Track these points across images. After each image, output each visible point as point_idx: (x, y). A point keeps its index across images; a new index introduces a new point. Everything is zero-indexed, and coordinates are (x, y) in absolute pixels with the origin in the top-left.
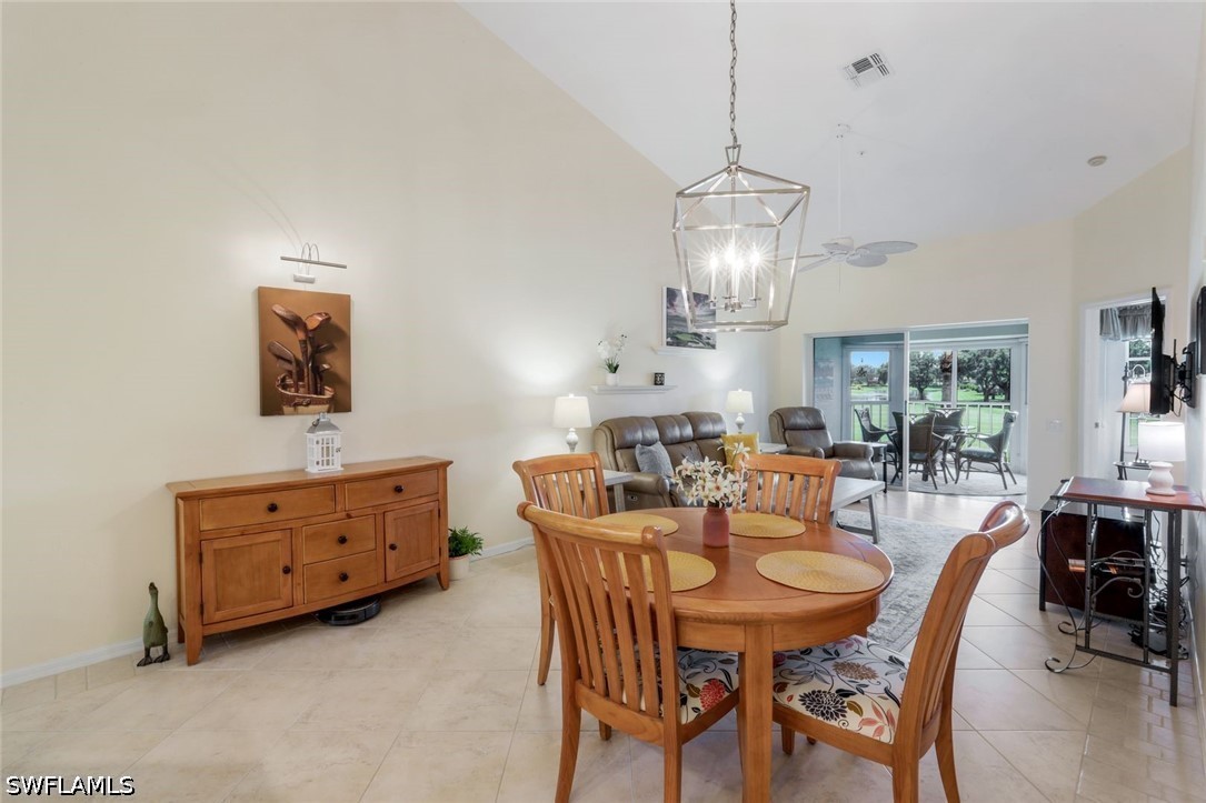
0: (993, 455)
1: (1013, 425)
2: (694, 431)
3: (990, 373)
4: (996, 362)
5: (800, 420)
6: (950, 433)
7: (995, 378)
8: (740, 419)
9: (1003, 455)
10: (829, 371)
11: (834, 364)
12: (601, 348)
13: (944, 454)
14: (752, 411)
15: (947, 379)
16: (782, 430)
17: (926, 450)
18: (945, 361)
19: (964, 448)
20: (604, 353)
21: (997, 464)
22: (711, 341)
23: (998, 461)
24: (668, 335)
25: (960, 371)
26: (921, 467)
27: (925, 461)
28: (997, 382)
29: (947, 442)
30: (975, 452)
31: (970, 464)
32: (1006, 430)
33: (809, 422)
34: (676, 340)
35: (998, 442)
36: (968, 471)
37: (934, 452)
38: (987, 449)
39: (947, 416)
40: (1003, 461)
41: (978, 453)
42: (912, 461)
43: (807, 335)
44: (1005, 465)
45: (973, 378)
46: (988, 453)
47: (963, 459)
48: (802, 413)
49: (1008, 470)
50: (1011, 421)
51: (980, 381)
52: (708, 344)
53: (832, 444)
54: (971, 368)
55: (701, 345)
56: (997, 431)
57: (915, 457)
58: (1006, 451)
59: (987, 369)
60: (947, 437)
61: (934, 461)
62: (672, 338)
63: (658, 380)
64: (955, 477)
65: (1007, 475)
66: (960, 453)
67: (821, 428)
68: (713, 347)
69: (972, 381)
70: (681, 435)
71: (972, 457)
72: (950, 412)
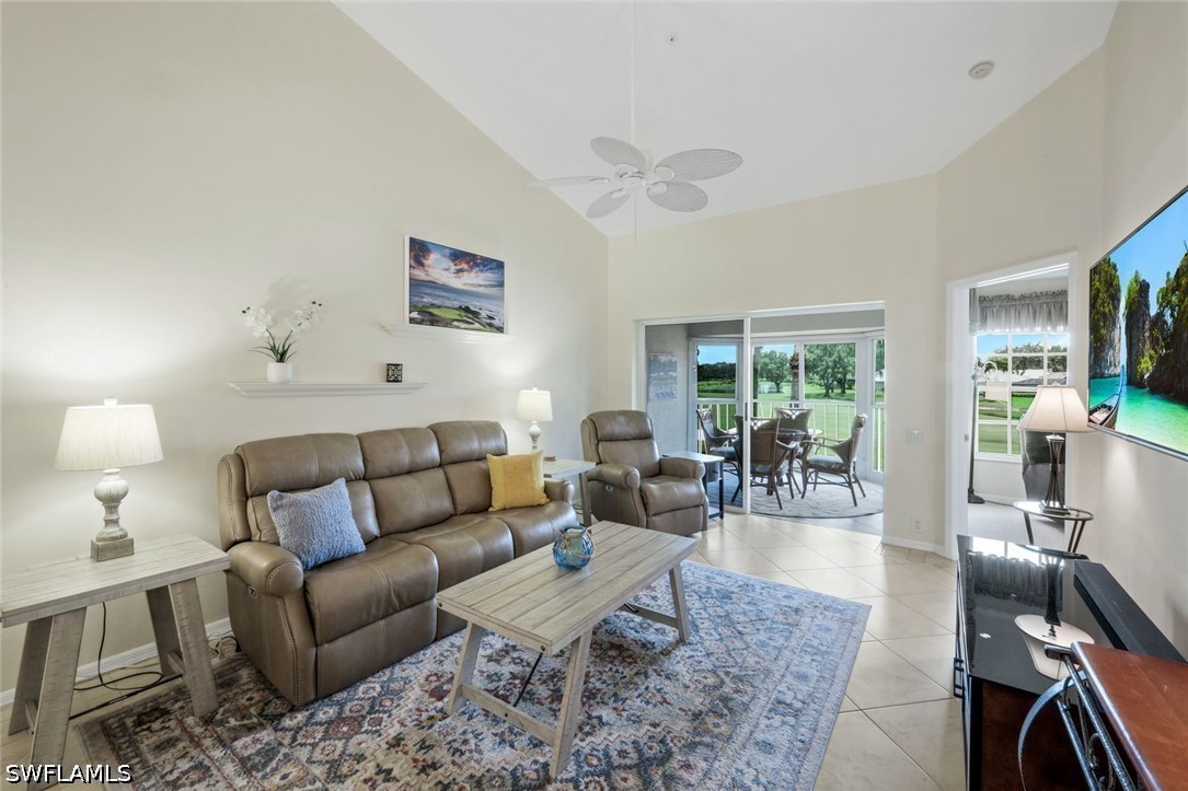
0: (842, 465)
1: (862, 430)
2: (441, 452)
3: (830, 370)
4: (835, 361)
5: (619, 427)
6: (796, 440)
7: (833, 375)
8: (535, 429)
9: (852, 464)
10: (672, 366)
11: (679, 358)
12: (249, 319)
13: (791, 463)
14: (550, 418)
15: (796, 375)
16: (594, 441)
17: (770, 462)
18: (795, 359)
19: (811, 457)
20: (257, 329)
21: (845, 475)
22: (495, 322)
23: (847, 472)
24: (413, 307)
25: (807, 368)
26: (765, 481)
27: (770, 475)
28: (835, 379)
29: (793, 450)
30: (822, 461)
31: (817, 477)
32: (855, 435)
33: (631, 430)
34: (426, 316)
35: (846, 450)
36: (815, 483)
37: (779, 463)
38: (836, 458)
39: (794, 417)
40: (852, 472)
41: (826, 462)
42: (754, 473)
43: (637, 322)
44: (854, 476)
45: (817, 374)
46: (837, 463)
47: (811, 470)
48: (622, 419)
49: (857, 481)
50: (861, 426)
51: (822, 377)
52: (491, 325)
53: (658, 457)
54: (815, 366)
55: (477, 325)
56: (846, 437)
57: (758, 470)
58: (855, 459)
59: (828, 367)
60: (792, 445)
61: (779, 475)
62: (420, 312)
63: (393, 374)
64: (802, 490)
65: (855, 486)
66: (807, 462)
67: (646, 437)
68: (500, 330)
69: (817, 377)
70: (412, 461)
71: (821, 467)
72: (797, 413)
